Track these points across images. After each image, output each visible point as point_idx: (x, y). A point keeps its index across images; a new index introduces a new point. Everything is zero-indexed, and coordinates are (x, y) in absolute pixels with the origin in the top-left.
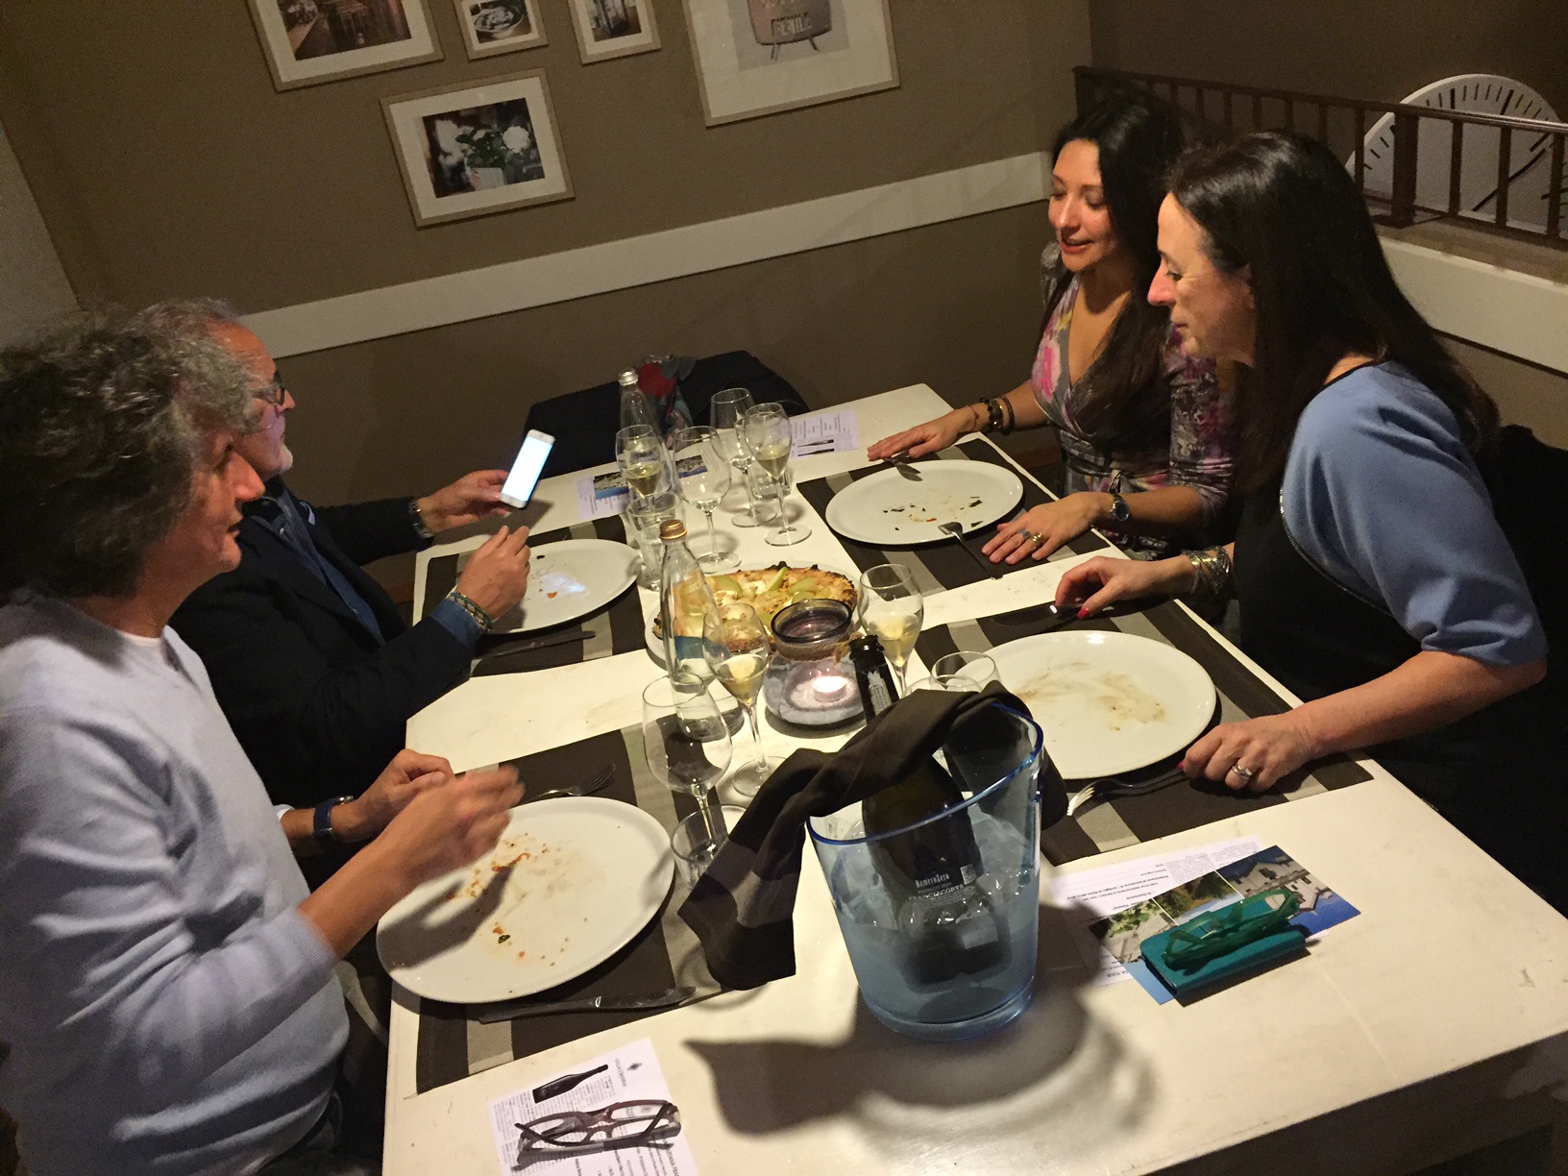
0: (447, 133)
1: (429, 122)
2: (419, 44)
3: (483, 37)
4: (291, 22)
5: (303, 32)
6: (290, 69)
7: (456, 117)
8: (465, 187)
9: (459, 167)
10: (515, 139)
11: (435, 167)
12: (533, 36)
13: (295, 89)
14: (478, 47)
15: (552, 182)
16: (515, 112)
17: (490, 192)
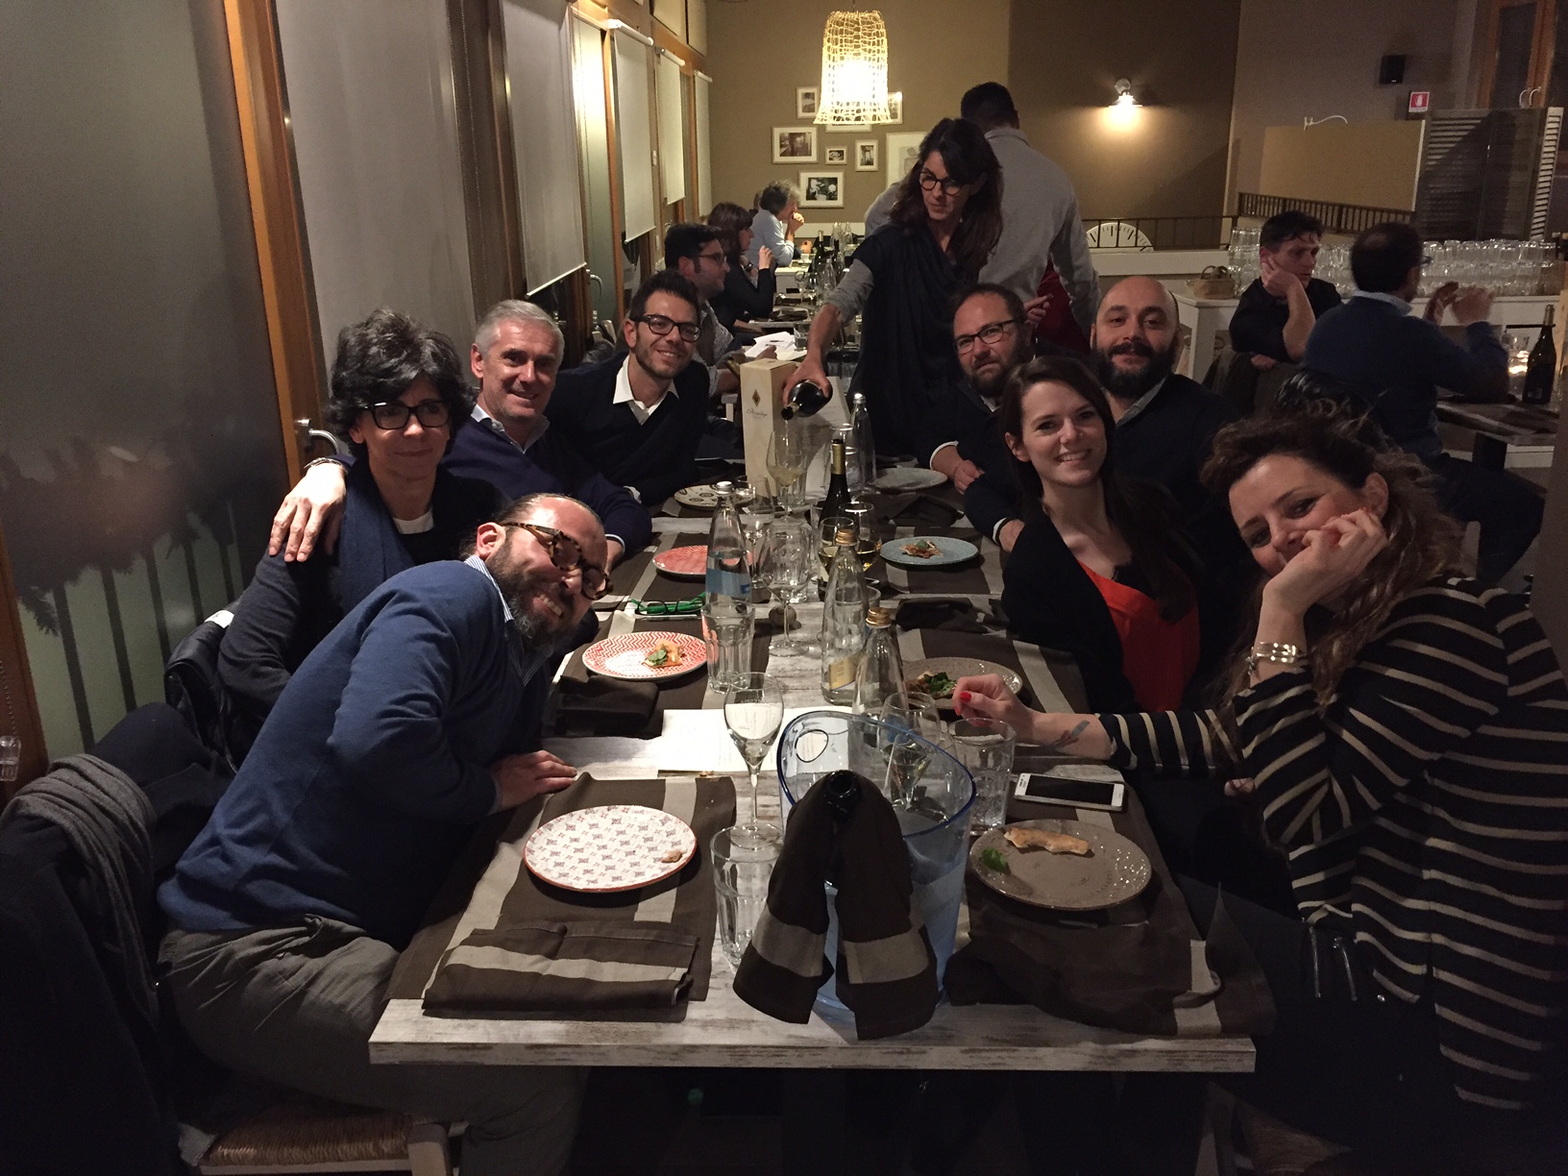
0: (814, 183)
1: (810, 179)
2: (813, 158)
3: (830, 159)
4: (781, 146)
5: (784, 149)
6: (778, 158)
7: (818, 179)
8: (815, 199)
9: (815, 193)
10: (832, 188)
11: (808, 191)
12: (844, 161)
13: (777, 164)
14: (828, 161)
15: (839, 202)
16: (834, 181)
17: (822, 201)
